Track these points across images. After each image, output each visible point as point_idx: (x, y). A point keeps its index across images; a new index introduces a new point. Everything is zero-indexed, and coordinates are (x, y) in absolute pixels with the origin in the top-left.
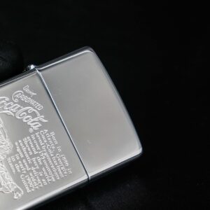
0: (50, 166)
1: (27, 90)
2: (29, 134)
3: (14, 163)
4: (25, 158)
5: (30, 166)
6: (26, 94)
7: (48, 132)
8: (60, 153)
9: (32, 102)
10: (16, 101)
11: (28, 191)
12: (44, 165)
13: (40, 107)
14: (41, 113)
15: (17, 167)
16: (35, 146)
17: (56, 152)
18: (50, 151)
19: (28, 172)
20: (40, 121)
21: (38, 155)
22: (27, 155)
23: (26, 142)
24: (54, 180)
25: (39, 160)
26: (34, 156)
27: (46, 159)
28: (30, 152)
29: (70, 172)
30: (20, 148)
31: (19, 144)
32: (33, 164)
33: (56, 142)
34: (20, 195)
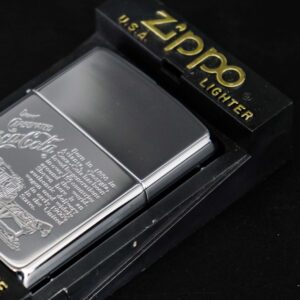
0: (82, 187)
1: (28, 115)
2: (43, 161)
3: (30, 199)
4: (44, 188)
5: (54, 195)
6: (25, 119)
7: (69, 151)
8: (92, 168)
9: (38, 125)
10: (14, 130)
11: (60, 223)
12: (72, 189)
13: (49, 127)
14: (52, 133)
15: (36, 201)
16: (55, 171)
17: (85, 169)
18: (77, 170)
19: (53, 203)
20: (54, 143)
21: (60, 181)
22: (46, 185)
23: (40, 171)
24: (92, 201)
25: (65, 184)
26: (55, 182)
27: (74, 181)
28: (50, 180)
29: (113, 185)
30: (34, 179)
31: (32, 176)
32: (57, 192)
33: (83, 158)
34: (49, 231)
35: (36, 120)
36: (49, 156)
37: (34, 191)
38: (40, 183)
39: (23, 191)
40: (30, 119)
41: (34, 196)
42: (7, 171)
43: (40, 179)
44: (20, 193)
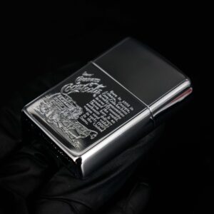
0: (115, 111)
1: (86, 75)
2: (94, 98)
3: (86, 119)
5: (99, 116)
6: (85, 77)
7: (109, 92)
8: (122, 101)
9: (92, 79)
10: (79, 83)
11: (102, 131)
12: (110, 112)
13: (98, 80)
14: (99, 83)
15: (89, 119)
16: (100, 103)
17: (117, 101)
18: (112, 102)
19: (98, 120)
20: (101, 88)
21: (104, 107)
22: (95, 111)
23: (92, 103)
24: (120, 118)
25: (105, 110)
26: (100, 109)
27: (111, 108)
28: (98, 108)
29: (132, 109)
30: (89, 108)
31: (87, 106)
32: (101, 114)
33: (116, 96)
34: (95, 135)
35: (92, 77)
36: (97, 95)
37: (88, 114)
38: (91, 110)
39: (82, 115)
40: (88, 77)
41: (88, 117)
42: (74, 104)
43: (92, 108)
44: (80, 116)
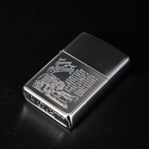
0: (86, 82)
1: (62, 60)
2: (71, 75)
4: (72, 84)
5: (76, 86)
6: (61, 61)
7: (79, 70)
8: (89, 75)
10: (58, 66)
11: (81, 96)
12: (83, 83)
13: (70, 63)
15: (71, 89)
16: (75, 78)
17: (86, 76)
18: (83, 77)
19: (77, 89)
20: (73, 68)
21: (78, 81)
23: (70, 79)
24: (91, 86)
26: (76, 82)
27: (83, 80)
28: (74, 81)
29: (97, 80)
30: (68, 82)
32: (78, 85)
33: (85, 72)
35: (65, 61)
37: (69, 86)
40: (63, 61)
41: (69, 88)
43: (71, 82)
44: (64, 88)
